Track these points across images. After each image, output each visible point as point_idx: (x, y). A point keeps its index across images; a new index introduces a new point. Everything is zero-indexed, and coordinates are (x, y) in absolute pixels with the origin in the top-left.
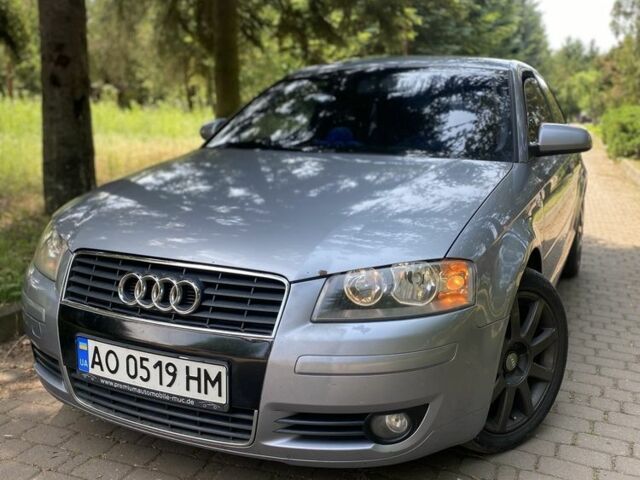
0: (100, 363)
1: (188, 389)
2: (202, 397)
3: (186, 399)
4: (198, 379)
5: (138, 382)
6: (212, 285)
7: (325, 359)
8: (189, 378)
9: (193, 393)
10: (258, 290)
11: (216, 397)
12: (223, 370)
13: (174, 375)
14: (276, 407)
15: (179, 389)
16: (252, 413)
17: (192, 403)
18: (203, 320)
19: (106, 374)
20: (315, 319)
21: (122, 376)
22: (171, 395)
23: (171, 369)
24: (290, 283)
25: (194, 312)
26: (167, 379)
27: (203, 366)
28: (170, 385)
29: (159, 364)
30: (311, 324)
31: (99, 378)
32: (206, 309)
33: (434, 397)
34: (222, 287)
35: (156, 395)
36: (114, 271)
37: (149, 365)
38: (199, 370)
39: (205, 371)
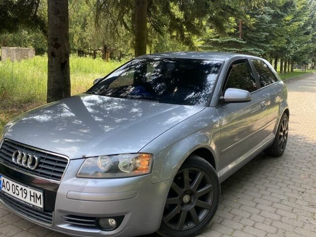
0: (4, 186)
1: (31, 200)
2: (35, 204)
3: (30, 204)
4: (34, 196)
5: (15, 195)
6: (43, 158)
7: (78, 193)
8: (31, 196)
9: (32, 202)
10: (59, 162)
11: (39, 204)
12: (42, 194)
13: (26, 194)
14: (61, 211)
15: (27, 200)
16: (52, 213)
17: (32, 206)
18: (38, 172)
19: (6, 191)
20: (78, 176)
21: (10, 192)
22: (25, 202)
23: (25, 192)
24: (70, 160)
25: (35, 169)
26: (24, 195)
27: (35, 192)
28: (25, 198)
29: (21, 189)
30: (75, 178)
31: (4, 192)
32: (40, 168)
33: (127, 213)
34: (47, 159)
35: (21, 201)
36: (13, 149)
37: (19, 189)
38: (34, 193)
39: (36, 194)
